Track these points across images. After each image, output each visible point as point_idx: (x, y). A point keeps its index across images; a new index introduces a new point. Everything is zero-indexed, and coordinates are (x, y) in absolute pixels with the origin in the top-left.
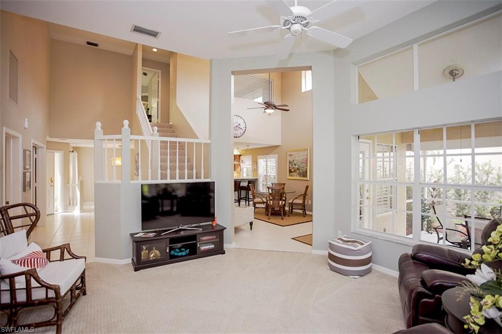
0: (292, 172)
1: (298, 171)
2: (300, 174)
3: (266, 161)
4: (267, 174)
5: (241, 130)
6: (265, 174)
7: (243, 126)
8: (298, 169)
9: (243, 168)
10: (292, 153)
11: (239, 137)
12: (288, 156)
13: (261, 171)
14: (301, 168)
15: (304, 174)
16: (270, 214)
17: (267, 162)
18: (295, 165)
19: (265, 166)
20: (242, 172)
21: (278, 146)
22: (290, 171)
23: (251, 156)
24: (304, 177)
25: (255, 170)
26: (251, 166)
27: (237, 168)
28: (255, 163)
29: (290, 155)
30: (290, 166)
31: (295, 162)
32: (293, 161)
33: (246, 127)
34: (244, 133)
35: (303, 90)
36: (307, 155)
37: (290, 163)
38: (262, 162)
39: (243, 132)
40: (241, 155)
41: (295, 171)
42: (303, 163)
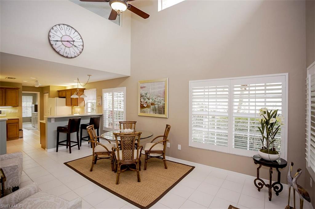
0: (145, 107)
1: (152, 106)
2: (155, 110)
3: (113, 95)
4: (113, 109)
5: (75, 48)
6: (112, 109)
7: (78, 43)
8: (152, 104)
9: (87, 103)
10: (145, 85)
11: (72, 58)
12: (139, 88)
13: (107, 105)
14: (156, 103)
15: (161, 110)
16: (119, 169)
17: (113, 97)
18: (149, 99)
19: (111, 101)
20: (85, 107)
21: (127, 77)
22: (142, 107)
23: (96, 89)
24: (160, 113)
25: (100, 105)
26: (95, 101)
27: (80, 102)
28: (100, 97)
29: (142, 88)
30: (142, 100)
31: (148, 96)
32: (146, 94)
33: (83, 46)
34: (81, 53)
35: (159, 9)
36: (165, 87)
37: (141, 96)
38: (107, 96)
39: (78, 52)
40: (85, 89)
41: (148, 107)
42: (159, 96)
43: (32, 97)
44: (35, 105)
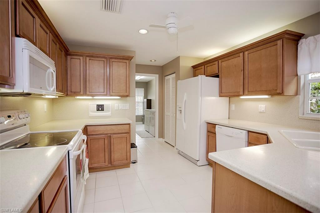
43: (144, 89)
44: (147, 99)
